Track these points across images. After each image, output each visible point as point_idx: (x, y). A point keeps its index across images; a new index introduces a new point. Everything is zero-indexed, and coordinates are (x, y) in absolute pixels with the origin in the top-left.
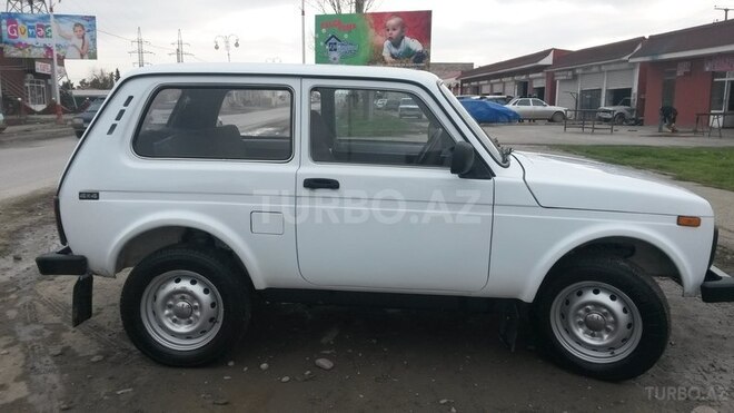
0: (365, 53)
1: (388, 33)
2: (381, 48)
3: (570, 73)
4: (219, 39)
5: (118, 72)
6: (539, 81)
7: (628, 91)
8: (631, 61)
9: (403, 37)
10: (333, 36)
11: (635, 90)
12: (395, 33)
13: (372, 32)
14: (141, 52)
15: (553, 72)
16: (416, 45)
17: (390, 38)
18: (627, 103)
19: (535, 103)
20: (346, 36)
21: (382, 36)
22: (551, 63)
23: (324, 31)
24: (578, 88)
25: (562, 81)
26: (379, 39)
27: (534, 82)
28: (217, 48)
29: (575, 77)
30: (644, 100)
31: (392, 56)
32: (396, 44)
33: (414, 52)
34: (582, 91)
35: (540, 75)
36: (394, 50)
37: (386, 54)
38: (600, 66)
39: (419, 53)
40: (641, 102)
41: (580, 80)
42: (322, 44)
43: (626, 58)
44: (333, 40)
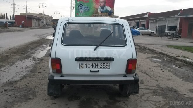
0: (92, 11)
1: (100, 4)
2: (97, 9)
3: (155, 20)
4: (40, 4)
5: (6, 14)
6: (143, 22)
7: (176, 27)
8: (178, 17)
9: (105, 6)
10: (81, 4)
11: (178, 26)
12: (102, 4)
13: (94, 4)
14: (14, 8)
15: (148, 20)
16: (109, 9)
17: (101, 6)
18: (175, 30)
19: (145, 29)
20: (86, 4)
21: (98, 5)
22: (148, 17)
23: (78, 2)
24: (157, 25)
25: (151, 22)
26: (97, 6)
27: (142, 22)
28: (39, 7)
29: (156, 21)
30: (181, 30)
31: (101, 12)
32: (103, 8)
33: (109, 11)
34: (159, 26)
35: (144, 20)
36: (102, 10)
37: (99, 11)
38: (166, 18)
39: (110, 11)
40: (180, 30)
41: (158, 22)
42: (77, 7)
43: (176, 16)
44: (81, 6)
